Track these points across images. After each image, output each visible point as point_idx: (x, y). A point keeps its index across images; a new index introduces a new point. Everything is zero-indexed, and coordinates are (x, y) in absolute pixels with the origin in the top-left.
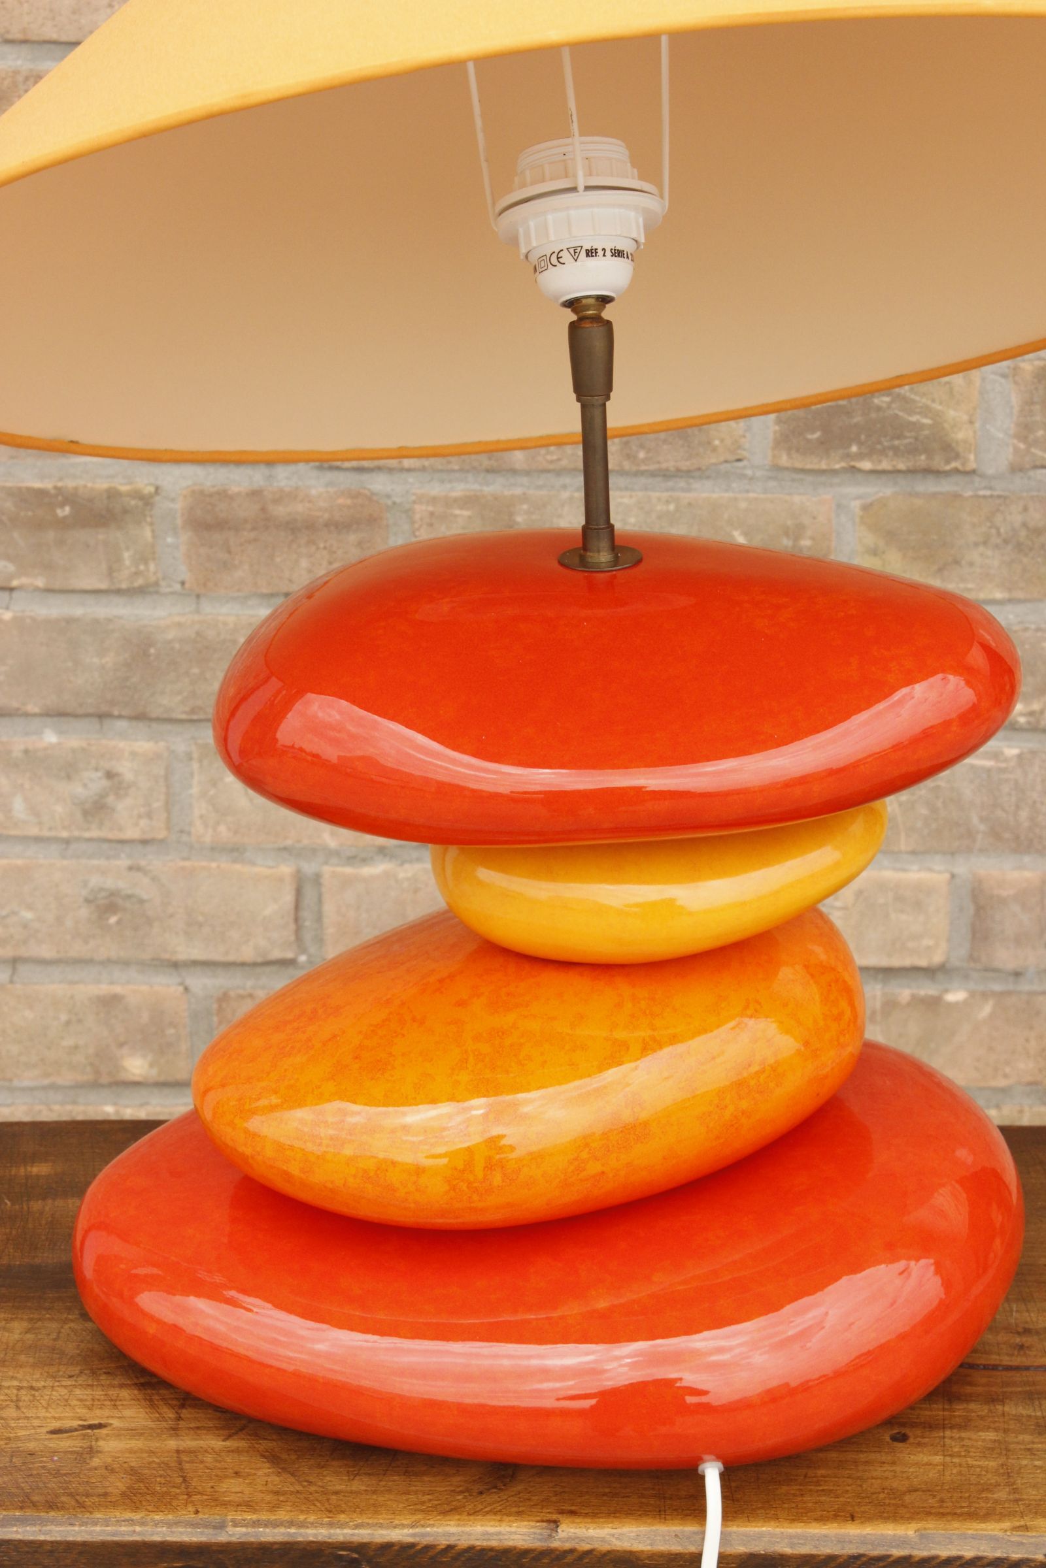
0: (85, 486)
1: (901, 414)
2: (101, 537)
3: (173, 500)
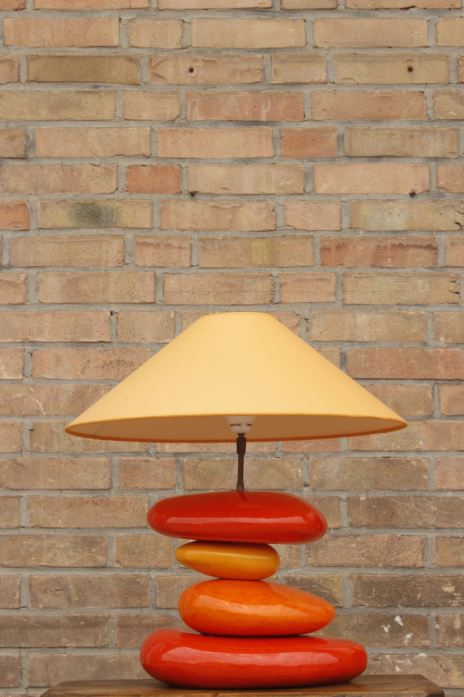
0: (89, 615)
1: (320, 590)
2: (93, 630)
3: (114, 619)
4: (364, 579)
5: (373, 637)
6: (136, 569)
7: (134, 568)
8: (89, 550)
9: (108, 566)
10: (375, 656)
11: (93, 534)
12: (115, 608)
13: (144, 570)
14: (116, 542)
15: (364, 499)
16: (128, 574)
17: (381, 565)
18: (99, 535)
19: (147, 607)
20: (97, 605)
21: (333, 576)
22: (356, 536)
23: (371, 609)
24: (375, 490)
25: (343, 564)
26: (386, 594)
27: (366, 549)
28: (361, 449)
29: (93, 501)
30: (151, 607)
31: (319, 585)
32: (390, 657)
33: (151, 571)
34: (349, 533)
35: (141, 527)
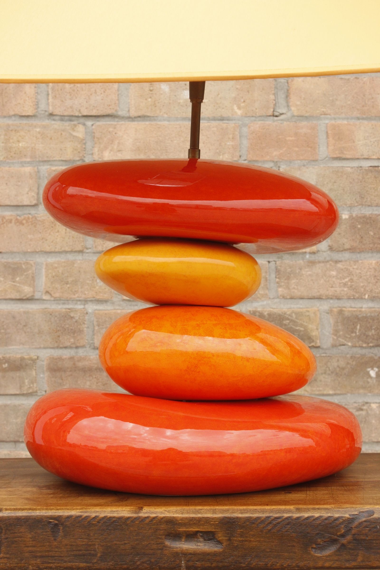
0: (13, 356)
1: (293, 327)
2: (18, 374)
3: (43, 361)
4: (346, 314)
5: (356, 382)
6: (70, 302)
7: (67, 301)
8: (13, 279)
9: (36, 297)
10: (359, 405)
11: (17, 259)
12: (45, 348)
13: (79, 303)
14: (46, 268)
15: (347, 217)
16: (60, 307)
17: (367, 296)
18: (24, 260)
19: (83, 347)
20: (23, 344)
21: (308, 309)
22: (337, 262)
23: (355, 350)
24: (360, 207)
25: (320, 295)
26: (373, 331)
27: (350, 278)
28: (344, 156)
29: (17, 219)
30: (88, 346)
31: (292, 321)
32: (377, 407)
33: (87, 303)
34: (328, 259)
35: (76, 252)
